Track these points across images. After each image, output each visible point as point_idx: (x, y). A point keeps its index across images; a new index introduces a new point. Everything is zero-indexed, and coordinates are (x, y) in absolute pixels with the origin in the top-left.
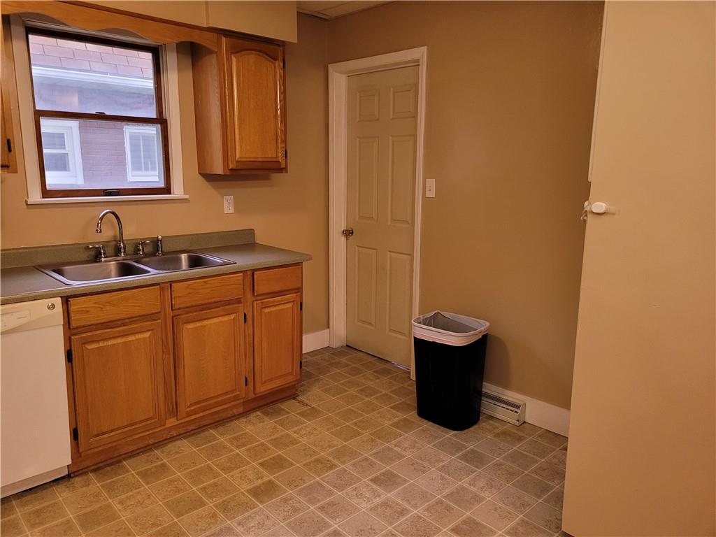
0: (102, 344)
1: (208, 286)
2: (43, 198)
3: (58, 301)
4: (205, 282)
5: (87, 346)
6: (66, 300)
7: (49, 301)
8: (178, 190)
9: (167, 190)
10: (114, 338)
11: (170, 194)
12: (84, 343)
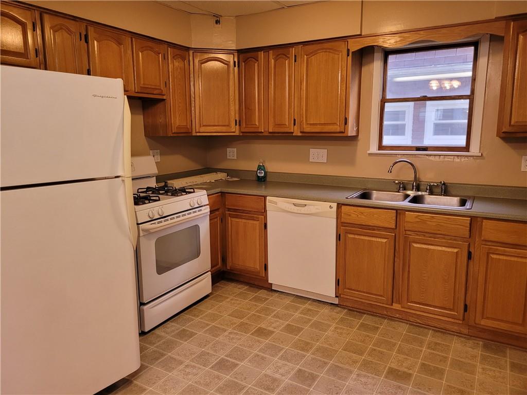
0: (356, 237)
1: (434, 220)
2: (379, 150)
3: (335, 205)
4: (433, 217)
5: (348, 235)
6: (339, 205)
7: (330, 204)
8: (475, 149)
9: (467, 148)
10: (364, 235)
11: (469, 151)
12: (347, 233)
